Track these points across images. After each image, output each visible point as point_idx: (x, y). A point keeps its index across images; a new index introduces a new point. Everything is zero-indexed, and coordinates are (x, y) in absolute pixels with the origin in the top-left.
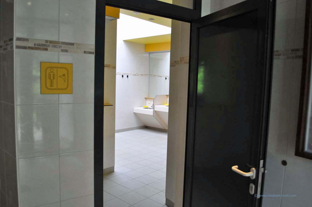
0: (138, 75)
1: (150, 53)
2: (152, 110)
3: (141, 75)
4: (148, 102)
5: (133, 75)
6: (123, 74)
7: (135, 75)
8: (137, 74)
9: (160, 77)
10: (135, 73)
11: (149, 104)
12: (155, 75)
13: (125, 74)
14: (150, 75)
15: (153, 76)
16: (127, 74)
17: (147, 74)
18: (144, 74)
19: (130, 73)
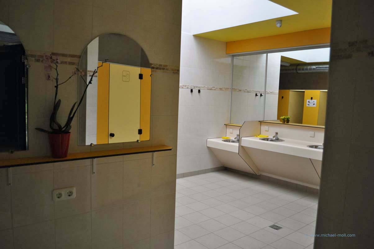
0: (215, 90)
1: (233, 56)
2: (237, 144)
3: (220, 89)
4: (229, 130)
5: (208, 89)
6: (193, 87)
7: (210, 89)
8: (213, 88)
9: (248, 92)
10: (211, 87)
11: (232, 134)
12: (240, 89)
13: (195, 87)
14: (233, 89)
15: (238, 91)
16: (198, 88)
17: (229, 88)
18: (224, 88)
19: (204, 87)
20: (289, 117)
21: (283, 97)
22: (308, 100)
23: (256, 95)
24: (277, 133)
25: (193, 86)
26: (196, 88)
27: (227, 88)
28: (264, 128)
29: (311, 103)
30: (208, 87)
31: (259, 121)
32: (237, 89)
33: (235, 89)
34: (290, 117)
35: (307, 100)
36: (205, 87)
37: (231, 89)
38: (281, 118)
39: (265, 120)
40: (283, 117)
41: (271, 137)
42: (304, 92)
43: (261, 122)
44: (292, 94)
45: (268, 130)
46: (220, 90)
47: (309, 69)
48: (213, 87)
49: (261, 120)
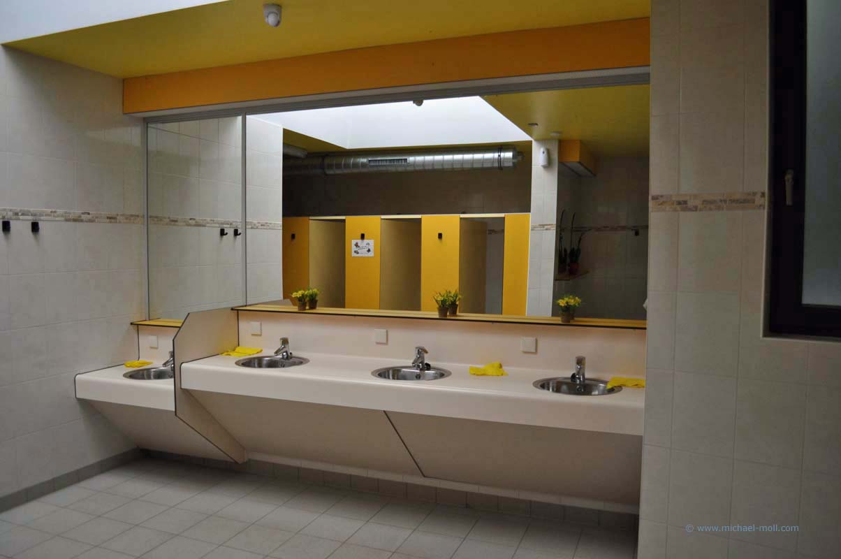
0: (91, 221)
1: (147, 121)
2: (167, 385)
3: (109, 218)
5: (67, 220)
6: (10, 214)
7: (75, 220)
8: (84, 217)
9: (198, 225)
10: (76, 212)
11: (155, 352)
12: (173, 217)
13: (16, 214)
14: (151, 219)
15: (167, 224)
16: (30, 218)
17: (138, 216)
18: (123, 215)
19: (51, 212)
20: (315, 290)
21: (293, 236)
22: (354, 242)
23: (223, 233)
24: (285, 341)
25: (11, 210)
26: (21, 217)
27: (132, 216)
28: (248, 327)
29: (363, 248)
30: (66, 213)
31: (232, 309)
32: (165, 218)
33: (157, 217)
34: (318, 293)
35: (352, 242)
36: (55, 212)
37: (144, 216)
38: (295, 295)
39: (248, 304)
40: (299, 294)
41: (269, 352)
42: (344, 221)
43: (237, 311)
44: (315, 228)
45: (259, 333)
46: (111, 222)
47: (353, 164)
48: (83, 213)
49: (238, 302)
